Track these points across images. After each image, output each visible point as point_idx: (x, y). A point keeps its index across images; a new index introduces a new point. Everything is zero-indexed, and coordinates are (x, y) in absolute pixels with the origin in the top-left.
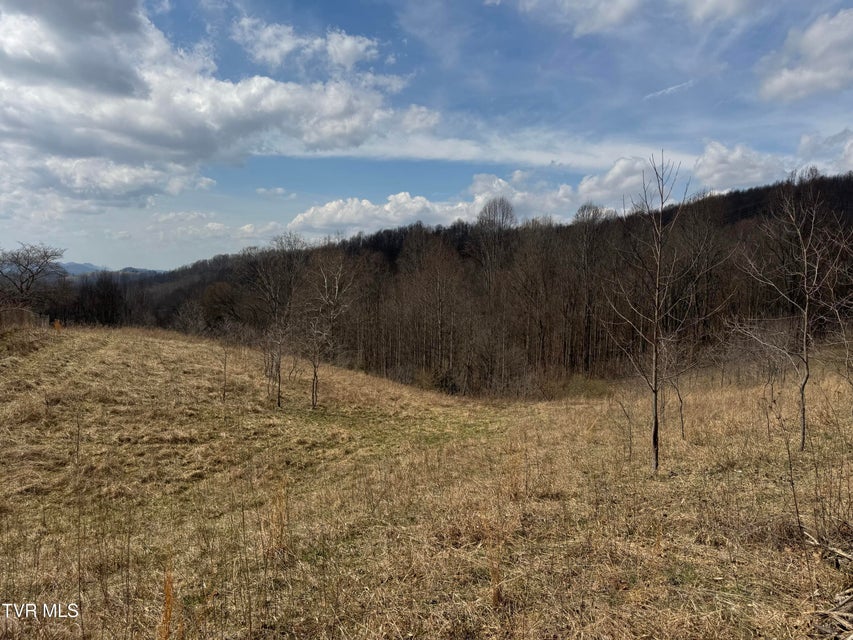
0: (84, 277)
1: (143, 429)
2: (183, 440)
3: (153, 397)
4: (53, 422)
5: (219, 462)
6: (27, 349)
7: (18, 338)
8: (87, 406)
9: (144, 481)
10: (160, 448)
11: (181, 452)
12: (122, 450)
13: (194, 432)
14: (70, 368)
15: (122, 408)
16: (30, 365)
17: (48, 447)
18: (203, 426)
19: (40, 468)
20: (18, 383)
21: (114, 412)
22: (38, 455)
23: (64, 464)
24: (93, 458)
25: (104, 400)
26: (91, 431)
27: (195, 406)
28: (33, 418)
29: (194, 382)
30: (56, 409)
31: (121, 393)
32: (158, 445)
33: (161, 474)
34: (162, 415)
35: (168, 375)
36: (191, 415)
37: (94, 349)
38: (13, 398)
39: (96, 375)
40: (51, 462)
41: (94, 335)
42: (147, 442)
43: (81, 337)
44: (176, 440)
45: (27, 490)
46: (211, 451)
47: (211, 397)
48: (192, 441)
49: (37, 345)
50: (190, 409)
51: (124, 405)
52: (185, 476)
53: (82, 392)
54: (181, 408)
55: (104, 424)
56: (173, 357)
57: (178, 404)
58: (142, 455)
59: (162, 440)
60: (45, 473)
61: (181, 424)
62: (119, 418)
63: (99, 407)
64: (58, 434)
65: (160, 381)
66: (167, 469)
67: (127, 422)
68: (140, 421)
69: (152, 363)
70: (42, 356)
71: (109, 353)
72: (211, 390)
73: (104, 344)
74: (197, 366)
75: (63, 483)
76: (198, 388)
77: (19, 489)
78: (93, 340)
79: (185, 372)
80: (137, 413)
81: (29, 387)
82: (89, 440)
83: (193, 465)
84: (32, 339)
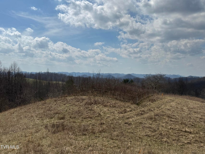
1: (177, 127)
2: (188, 132)
3: (182, 118)
4: (155, 120)
5: (197, 141)
6: (153, 101)
7: (151, 98)
8: (164, 118)
9: (174, 140)
10: (180, 133)
11: (186, 135)
12: (170, 131)
13: (192, 130)
14: (162, 107)
15: (173, 120)
16: (153, 105)
17: (153, 126)
18: (195, 129)
19: (150, 131)
20: (150, 109)
21: (171, 120)
22: (150, 127)
23: (155, 131)
24: (163, 131)
25: (169, 117)
26: (164, 124)
27: (195, 123)
28: (151, 119)
29: (196, 116)
30: (157, 117)
31: (174, 116)
32: (180, 132)
33: (178, 140)
34: (184, 124)
35: (189, 112)
36: (193, 125)
37: (170, 102)
38: (148, 113)
39: (169, 110)
40: (152, 130)
41: (171, 98)
42: (177, 130)
43: (168, 98)
44: (186, 132)
45: (146, 135)
46: (195, 137)
47: (201, 121)
48: (190, 133)
49: (156, 100)
50: (193, 123)
51: (174, 119)
52: (186, 142)
53: (164, 114)
54: (190, 123)
55: (168, 123)
56: (192, 107)
57: (189, 121)
58: (175, 133)
59: (182, 131)
60: (151, 132)
61: (189, 127)
62: (171, 122)
63: (167, 118)
64: (156, 123)
65: (186, 114)
66: (181, 139)
67: (173, 124)
68: (177, 124)
69: (185, 108)
70: (156, 103)
71: (173, 104)
72: (201, 119)
73: (173, 101)
74: (199, 111)
75: (154, 136)
76: (197, 117)
77: (145, 134)
78: (170, 100)
79: (194, 112)
80: (177, 122)
81: (152, 111)
82: (163, 127)
83: (189, 140)
84: (155, 98)
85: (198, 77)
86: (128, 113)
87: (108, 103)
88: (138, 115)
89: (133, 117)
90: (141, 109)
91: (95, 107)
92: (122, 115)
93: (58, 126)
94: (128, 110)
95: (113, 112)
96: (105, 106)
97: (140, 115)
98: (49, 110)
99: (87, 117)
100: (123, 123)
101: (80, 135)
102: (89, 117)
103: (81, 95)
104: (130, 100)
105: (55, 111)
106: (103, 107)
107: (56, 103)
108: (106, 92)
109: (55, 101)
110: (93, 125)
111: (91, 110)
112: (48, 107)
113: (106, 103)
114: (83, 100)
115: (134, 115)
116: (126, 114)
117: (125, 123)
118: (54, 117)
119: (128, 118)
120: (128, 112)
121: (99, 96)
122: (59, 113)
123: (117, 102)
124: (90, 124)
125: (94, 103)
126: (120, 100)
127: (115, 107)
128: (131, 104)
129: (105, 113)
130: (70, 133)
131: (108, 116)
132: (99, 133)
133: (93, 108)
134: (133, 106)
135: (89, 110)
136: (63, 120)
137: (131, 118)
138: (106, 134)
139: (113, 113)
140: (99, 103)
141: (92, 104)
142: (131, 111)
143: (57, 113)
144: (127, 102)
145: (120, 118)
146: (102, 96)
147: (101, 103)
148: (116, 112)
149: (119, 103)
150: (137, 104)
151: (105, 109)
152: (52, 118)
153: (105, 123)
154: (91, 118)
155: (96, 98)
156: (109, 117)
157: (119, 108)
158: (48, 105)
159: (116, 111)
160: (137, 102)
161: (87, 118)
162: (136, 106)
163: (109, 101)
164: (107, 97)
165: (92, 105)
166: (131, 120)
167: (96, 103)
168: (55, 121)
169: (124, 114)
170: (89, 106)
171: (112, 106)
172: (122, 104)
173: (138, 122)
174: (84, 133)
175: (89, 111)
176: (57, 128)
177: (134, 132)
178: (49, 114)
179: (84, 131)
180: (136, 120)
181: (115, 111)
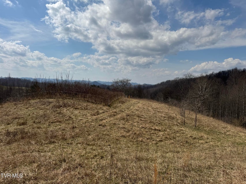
0: (135, 86)
1: (147, 125)
2: (157, 130)
3: (150, 117)
4: (127, 120)
5: (167, 138)
6: (123, 102)
7: (121, 100)
8: (135, 117)
9: (147, 139)
10: (151, 131)
11: (157, 133)
12: (142, 129)
13: (160, 128)
14: (131, 108)
15: (143, 119)
16: (123, 106)
17: (126, 126)
18: (162, 127)
19: (124, 131)
20: (121, 110)
21: (141, 120)
22: (124, 128)
23: (129, 131)
24: (136, 131)
25: (138, 117)
26: (135, 124)
27: (161, 121)
28: (124, 119)
29: (160, 115)
30: (128, 117)
31: (142, 115)
32: (151, 130)
33: (152, 138)
34: (152, 122)
35: (154, 112)
36: (159, 123)
37: (137, 104)
38: (120, 114)
39: (137, 110)
40: (127, 130)
41: (136, 100)
42: (148, 129)
43: (134, 101)
44: (155, 130)
45: (122, 136)
46: (164, 134)
47: (165, 119)
48: (160, 131)
49: (125, 102)
50: (159, 122)
51: (143, 118)
52: (158, 140)
53: (134, 114)
54: (157, 121)
55: (138, 123)
56: (155, 107)
57: (156, 120)
58: (147, 132)
59: (152, 129)
60: (126, 132)
61: (157, 125)
62: (142, 122)
63: (137, 118)
64: (128, 124)
65: (152, 113)
66: (153, 137)
67: (143, 123)
68: (147, 123)
69: (150, 108)
70: (126, 104)
71: (140, 105)
72: (165, 117)
73: (139, 103)
74: (161, 110)
75: (129, 136)
76: (161, 116)
77: (120, 135)
78: (136, 101)
79: (158, 112)
80: (146, 121)
81: (123, 111)
82: (135, 126)
83: (160, 137)
84: (124, 100)
85: (151, 85)
86: (101, 115)
87: (78, 105)
88: (111, 116)
89: (106, 118)
90: (113, 111)
91: (65, 110)
92: (95, 117)
93: (15, 134)
94: (101, 111)
95: (86, 115)
96: (76, 109)
97: (113, 117)
98: (6, 115)
99: (55, 121)
100: (97, 125)
101: (47, 144)
102: (57, 122)
103: (48, 98)
104: (101, 102)
105: (15, 116)
106: (74, 109)
107: (17, 107)
108: (76, 94)
109: (15, 104)
110: (63, 130)
111: (60, 113)
112: (5, 112)
113: (77, 106)
114: (50, 103)
115: (107, 116)
116: (99, 116)
117: (100, 125)
118: (11, 123)
119: (102, 120)
120: (101, 113)
121: (69, 99)
122: (19, 118)
123: (89, 104)
124: (60, 128)
125: (63, 106)
126: (92, 102)
127: (87, 109)
128: (103, 106)
129: (76, 116)
130: (33, 142)
131: (80, 118)
132: (72, 139)
133: (62, 111)
134: (105, 108)
135: (58, 113)
136: (22, 127)
137: (104, 120)
138: (80, 140)
139: (86, 116)
140: (69, 106)
141: (61, 106)
142: (103, 113)
143: (16, 118)
144: (99, 104)
145: (93, 120)
146: (73, 99)
147: (71, 106)
148: (88, 115)
149: (91, 105)
150: (109, 106)
151: (76, 112)
152: (9, 124)
153: (77, 126)
154: (60, 122)
155: (66, 101)
156: (81, 120)
157: (91, 110)
158: (5, 110)
159: (89, 113)
160: (109, 104)
161: (55, 122)
162: (108, 107)
163: (80, 103)
164: (78, 99)
165: (61, 108)
166: (104, 121)
167: (65, 106)
168: (12, 128)
169: (97, 117)
170: (58, 109)
171: (83, 108)
172: (94, 106)
173: (112, 123)
174: (52, 140)
175: (58, 115)
176: (14, 136)
177: (109, 134)
178: (5, 120)
180: (109, 122)
181: (87, 113)
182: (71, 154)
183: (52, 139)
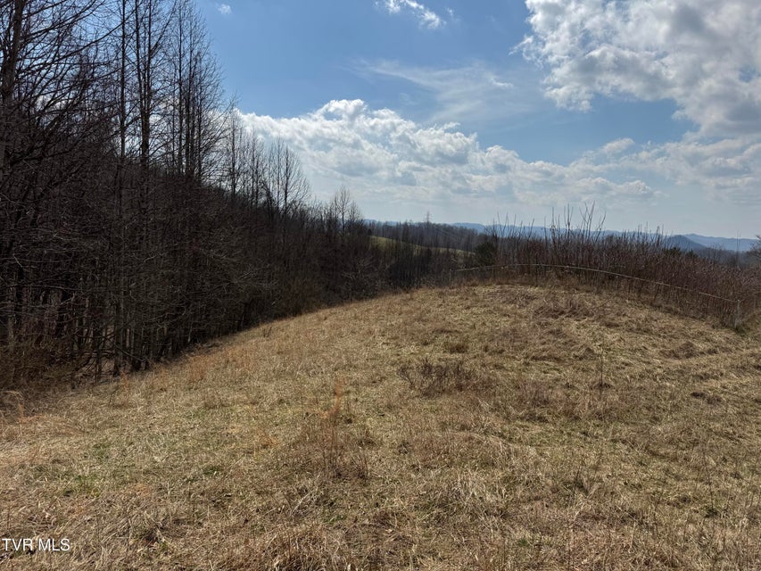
86: (704, 360)
87: (618, 315)
88: (743, 368)
89: (722, 374)
90: (756, 351)
91: (572, 326)
92: (677, 362)
93: (442, 373)
94: (700, 346)
95: (643, 351)
96: (609, 325)
97: (752, 373)
98: (419, 319)
99: (544, 354)
100: (687, 392)
101: (522, 419)
102: (550, 357)
103: (523, 284)
104: (705, 311)
105: (439, 325)
106: (603, 327)
107: (444, 302)
108: (611, 278)
109: (441, 294)
110: (568, 386)
111: (558, 333)
112: (419, 312)
113: (612, 316)
114: (530, 298)
115: (726, 367)
116: (693, 361)
117: (695, 395)
118: (432, 342)
119: (703, 378)
120: (702, 353)
121: (587, 292)
122: (450, 332)
123: (654, 314)
124: (557, 380)
125: (567, 311)
126: (669, 310)
127: (647, 331)
128: (713, 327)
129: (610, 350)
130: (485, 405)
131: (623, 359)
132: (597, 422)
133: (563, 329)
134: (720, 336)
135: (551, 332)
136: (458, 356)
137: (716, 378)
138: (625, 431)
139: (643, 353)
140: (587, 314)
141: (562, 313)
142: (711, 352)
143: (443, 331)
144: (694, 317)
145: (669, 372)
146: (599, 293)
147: (593, 314)
148: (653, 351)
149: (663, 320)
150: (737, 330)
151: (611, 337)
152: (426, 344)
153: (612, 383)
154: (558, 360)
155: (577, 297)
156: (627, 365)
157: (664, 337)
158: (418, 306)
159: (654, 346)
160: (738, 322)
161: (544, 358)
162: (732, 335)
163: (628, 311)
164: (618, 295)
165: (563, 316)
166: (713, 383)
167: (575, 311)
168: (435, 356)
169: (685, 362)
170: (551, 320)
171: (634, 326)
172: (677, 323)
173: (747, 397)
174: (538, 412)
175: (551, 337)
176: (440, 377)
177: (734, 433)
178: (420, 331)
179: (535, 402)
180: (736, 389)
181: (647, 347)
182: (596, 468)
183: (536, 406)
